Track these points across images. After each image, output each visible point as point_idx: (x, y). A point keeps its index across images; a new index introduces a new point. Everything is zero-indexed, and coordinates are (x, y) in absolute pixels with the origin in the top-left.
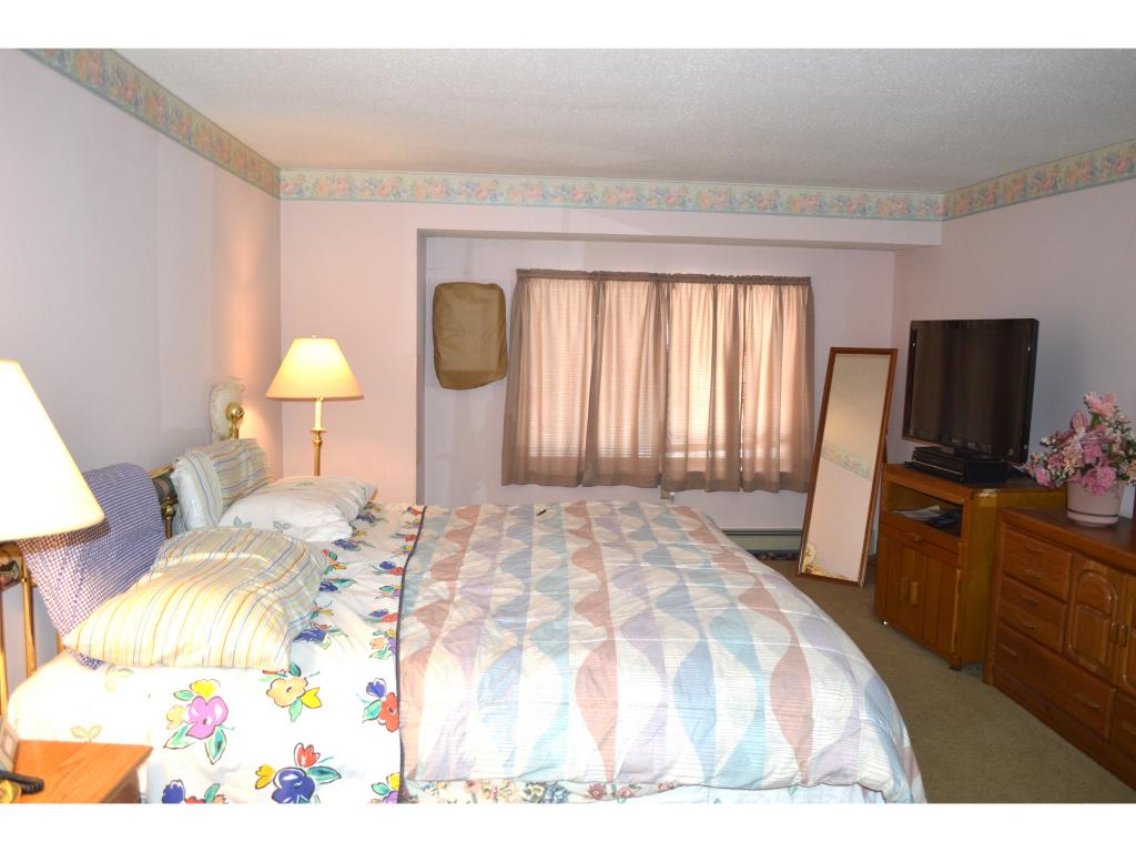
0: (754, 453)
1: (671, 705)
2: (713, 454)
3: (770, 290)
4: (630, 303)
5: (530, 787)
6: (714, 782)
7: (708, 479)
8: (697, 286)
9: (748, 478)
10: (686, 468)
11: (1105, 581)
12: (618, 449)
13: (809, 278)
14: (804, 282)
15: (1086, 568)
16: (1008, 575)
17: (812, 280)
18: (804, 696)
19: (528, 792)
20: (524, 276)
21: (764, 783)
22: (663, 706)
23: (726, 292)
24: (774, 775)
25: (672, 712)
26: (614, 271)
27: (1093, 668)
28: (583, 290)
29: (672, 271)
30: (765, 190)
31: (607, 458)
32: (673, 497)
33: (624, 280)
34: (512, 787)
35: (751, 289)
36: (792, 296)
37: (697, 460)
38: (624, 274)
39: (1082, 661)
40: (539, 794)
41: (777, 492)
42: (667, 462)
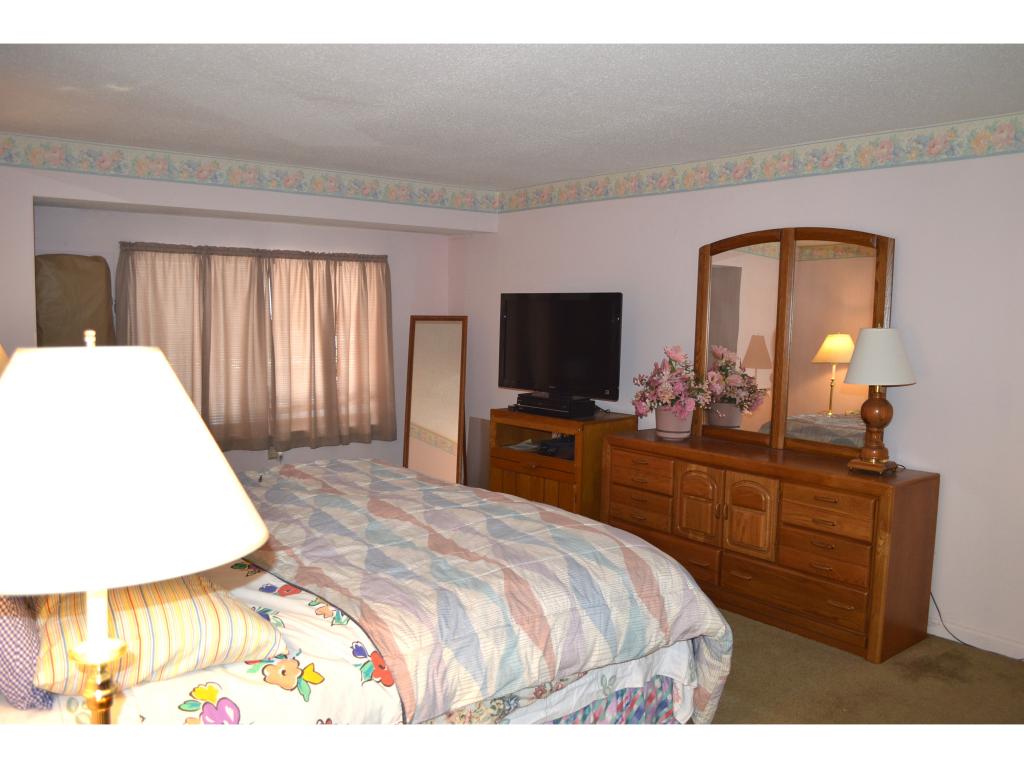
0: (348, 410)
1: (578, 607)
2: (315, 413)
3: (355, 266)
4: (234, 276)
5: (494, 704)
6: (617, 660)
7: (313, 437)
8: (294, 261)
9: (345, 433)
10: (290, 428)
11: (705, 476)
12: (227, 416)
13: (386, 257)
14: (382, 260)
15: (688, 469)
16: (616, 484)
17: (389, 259)
18: (652, 582)
19: (494, 708)
20: (128, 249)
21: (646, 651)
22: (573, 610)
23: (320, 267)
24: (651, 644)
25: (583, 613)
26: (218, 246)
27: (701, 539)
28: (189, 264)
29: (272, 248)
30: (367, 179)
31: (219, 426)
32: (281, 457)
33: (228, 255)
34: (483, 707)
35: (340, 265)
36: (373, 270)
37: (299, 421)
38: (228, 249)
39: (691, 535)
40: (502, 707)
41: (370, 442)
42: (275, 423)
